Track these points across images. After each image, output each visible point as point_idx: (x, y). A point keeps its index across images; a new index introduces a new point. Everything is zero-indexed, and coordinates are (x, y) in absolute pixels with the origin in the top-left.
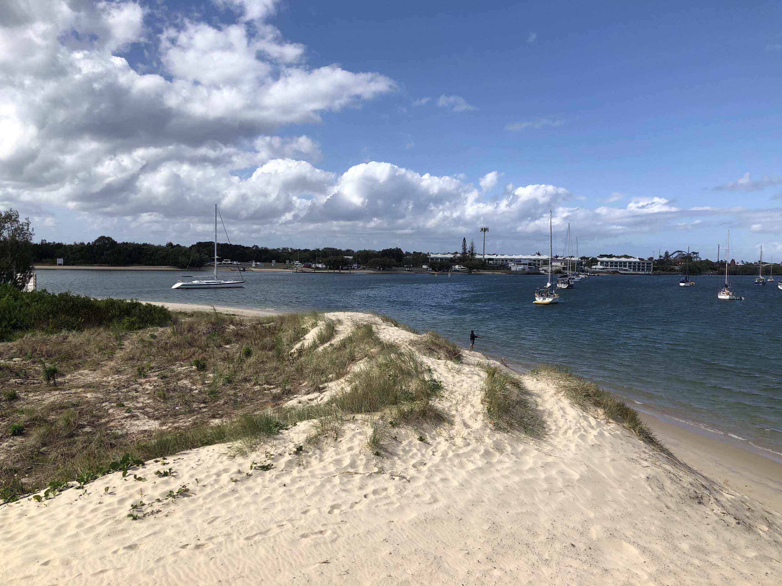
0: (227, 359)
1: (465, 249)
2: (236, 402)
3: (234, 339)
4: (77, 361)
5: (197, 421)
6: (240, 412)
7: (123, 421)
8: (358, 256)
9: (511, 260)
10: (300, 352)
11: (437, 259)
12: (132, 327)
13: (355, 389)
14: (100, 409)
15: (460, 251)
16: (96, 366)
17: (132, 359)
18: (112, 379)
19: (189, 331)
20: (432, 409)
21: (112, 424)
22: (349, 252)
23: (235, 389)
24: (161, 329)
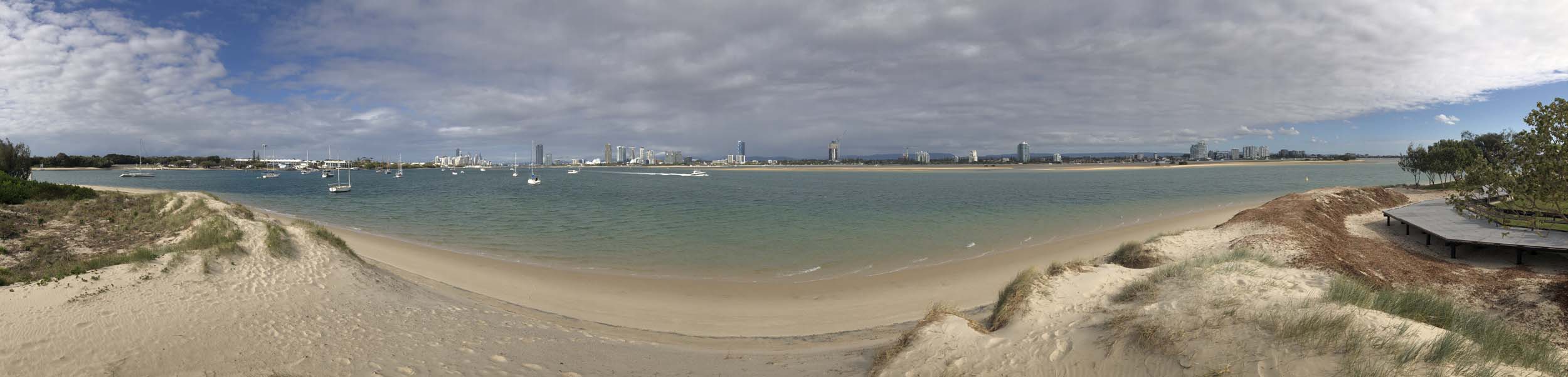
0: (125, 216)
1: (254, 156)
2: (130, 240)
3: (128, 206)
4: (51, 215)
5: (111, 250)
6: (133, 246)
7: (74, 248)
8: (194, 160)
9: (280, 162)
10: (164, 214)
11: (239, 162)
12: (76, 199)
13: (195, 236)
14: (63, 241)
15: (252, 157)
16: (60, 218)
17: (76, 215)
18: (67, 225)
19: (105, 201)
20: (237, 246)
21: (69, 249)
22: (189, 158)
23: (129, 233)
24: (90, 200)
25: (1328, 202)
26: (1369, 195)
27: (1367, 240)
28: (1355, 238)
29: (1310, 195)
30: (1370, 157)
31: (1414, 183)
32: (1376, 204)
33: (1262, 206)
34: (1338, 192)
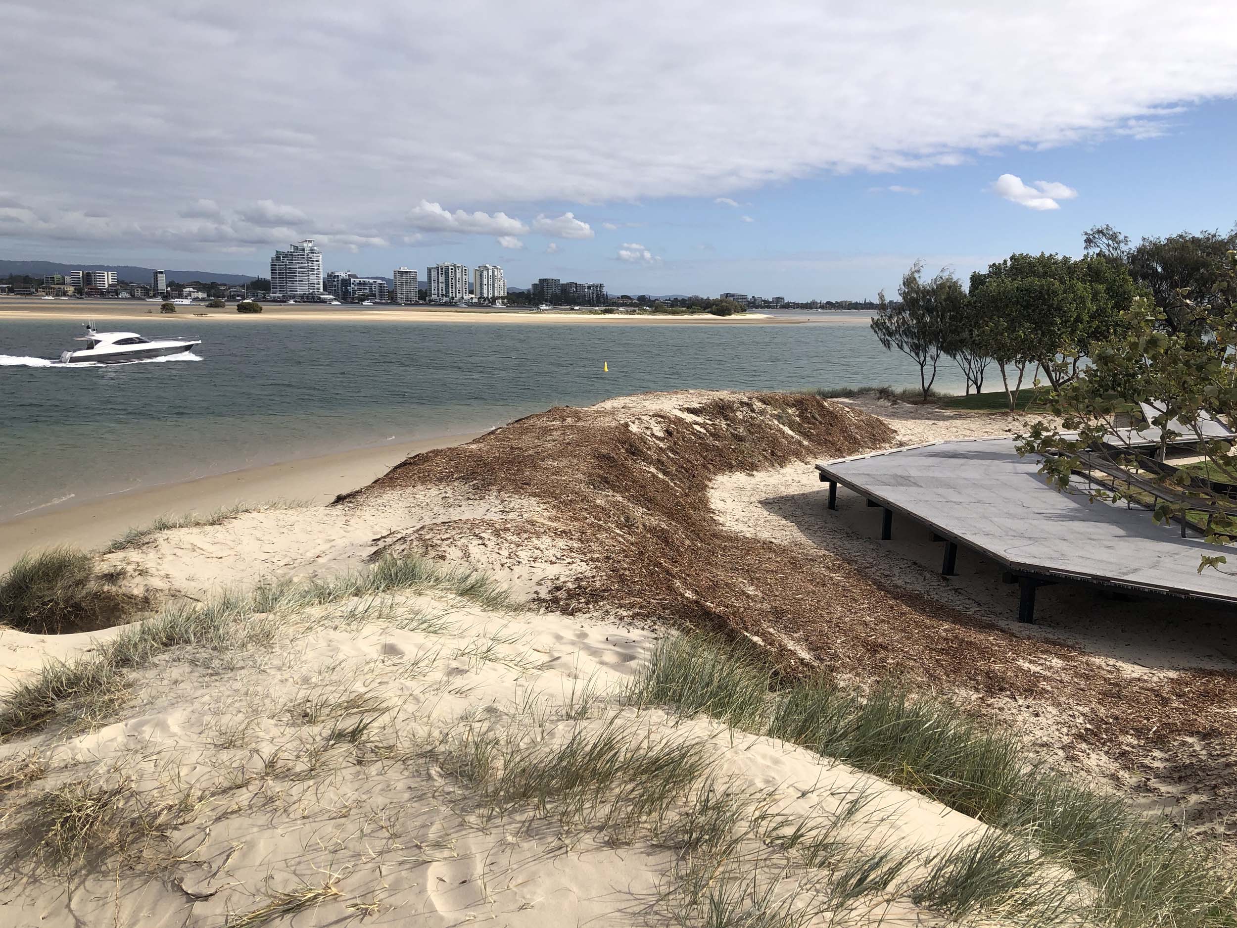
25: (661, 434)
26: (779, 417)
27: (768, 546)
28: (734, 539)
29: (613, 412)
30: (787, 306)
31: (917, 387)
32: (800, 443)
33: (475, 441)
34: (696, 405)
